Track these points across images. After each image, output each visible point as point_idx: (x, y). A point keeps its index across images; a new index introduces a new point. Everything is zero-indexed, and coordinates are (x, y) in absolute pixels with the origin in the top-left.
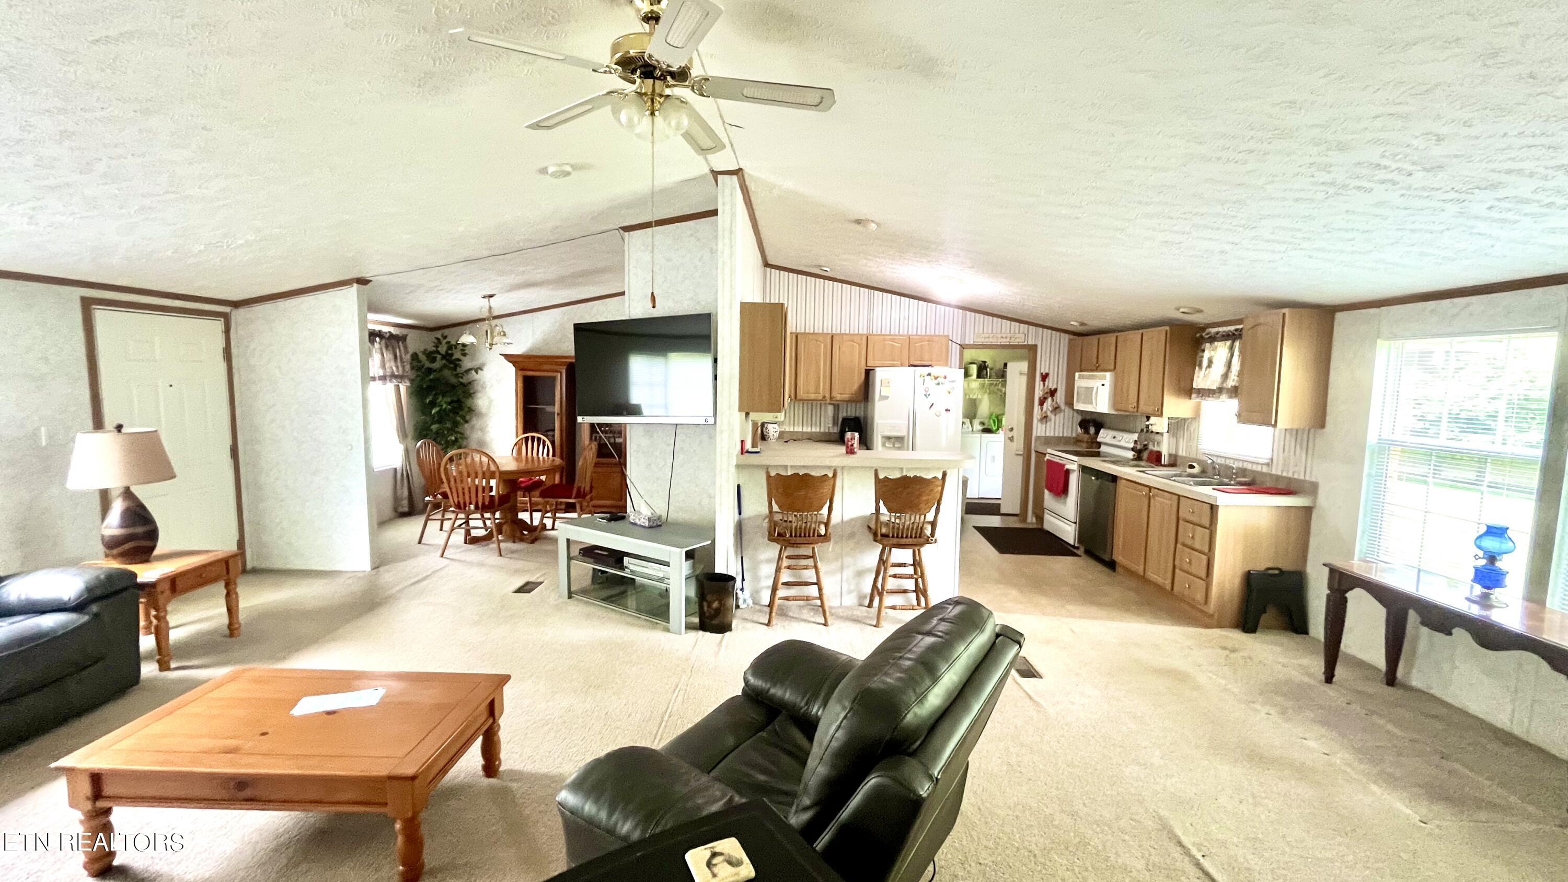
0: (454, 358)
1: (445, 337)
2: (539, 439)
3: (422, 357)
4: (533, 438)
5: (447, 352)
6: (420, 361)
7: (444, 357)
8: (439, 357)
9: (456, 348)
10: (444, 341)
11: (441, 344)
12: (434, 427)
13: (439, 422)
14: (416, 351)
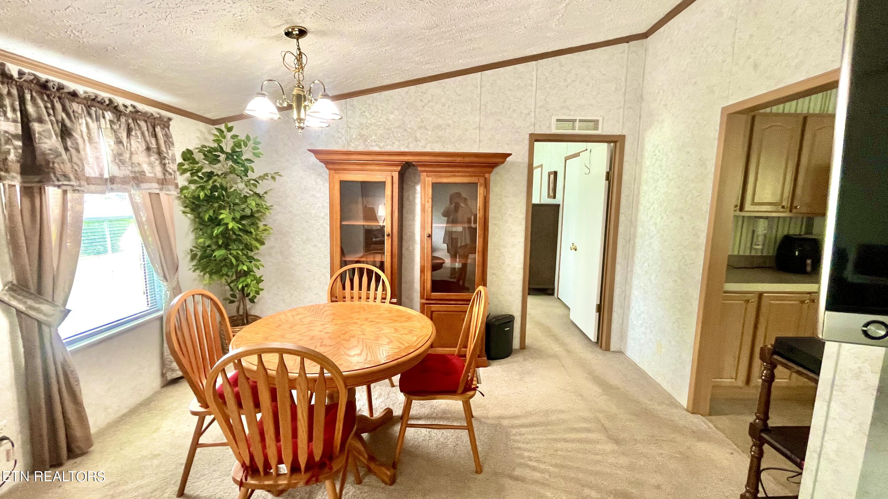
0: (243, 158)
1: (230, 129)
2: (370, 272)
3: (198, 156)
4: (361, 270)
5: (234, 151)
6: (195, 162)
7: (229, 157)
8: (222, 157)
9: (246, 145)
10: (229, 135)
11: (224, 137)
12: (219, 253)
13: (226, 246)
14: (191, 148)
